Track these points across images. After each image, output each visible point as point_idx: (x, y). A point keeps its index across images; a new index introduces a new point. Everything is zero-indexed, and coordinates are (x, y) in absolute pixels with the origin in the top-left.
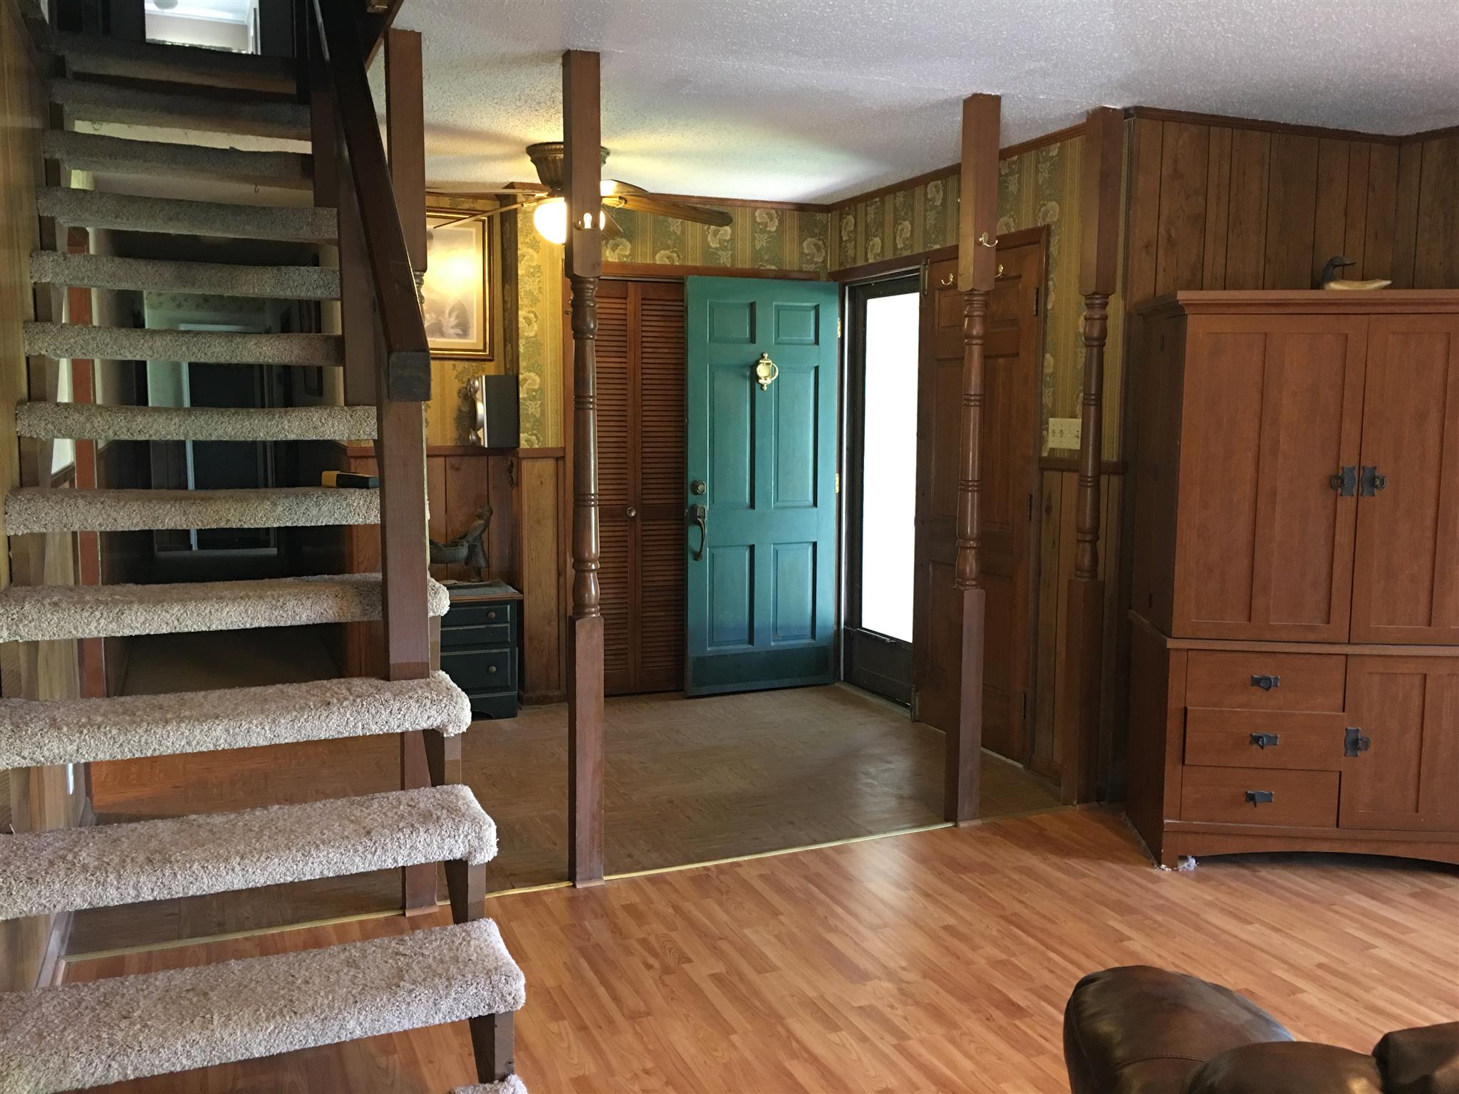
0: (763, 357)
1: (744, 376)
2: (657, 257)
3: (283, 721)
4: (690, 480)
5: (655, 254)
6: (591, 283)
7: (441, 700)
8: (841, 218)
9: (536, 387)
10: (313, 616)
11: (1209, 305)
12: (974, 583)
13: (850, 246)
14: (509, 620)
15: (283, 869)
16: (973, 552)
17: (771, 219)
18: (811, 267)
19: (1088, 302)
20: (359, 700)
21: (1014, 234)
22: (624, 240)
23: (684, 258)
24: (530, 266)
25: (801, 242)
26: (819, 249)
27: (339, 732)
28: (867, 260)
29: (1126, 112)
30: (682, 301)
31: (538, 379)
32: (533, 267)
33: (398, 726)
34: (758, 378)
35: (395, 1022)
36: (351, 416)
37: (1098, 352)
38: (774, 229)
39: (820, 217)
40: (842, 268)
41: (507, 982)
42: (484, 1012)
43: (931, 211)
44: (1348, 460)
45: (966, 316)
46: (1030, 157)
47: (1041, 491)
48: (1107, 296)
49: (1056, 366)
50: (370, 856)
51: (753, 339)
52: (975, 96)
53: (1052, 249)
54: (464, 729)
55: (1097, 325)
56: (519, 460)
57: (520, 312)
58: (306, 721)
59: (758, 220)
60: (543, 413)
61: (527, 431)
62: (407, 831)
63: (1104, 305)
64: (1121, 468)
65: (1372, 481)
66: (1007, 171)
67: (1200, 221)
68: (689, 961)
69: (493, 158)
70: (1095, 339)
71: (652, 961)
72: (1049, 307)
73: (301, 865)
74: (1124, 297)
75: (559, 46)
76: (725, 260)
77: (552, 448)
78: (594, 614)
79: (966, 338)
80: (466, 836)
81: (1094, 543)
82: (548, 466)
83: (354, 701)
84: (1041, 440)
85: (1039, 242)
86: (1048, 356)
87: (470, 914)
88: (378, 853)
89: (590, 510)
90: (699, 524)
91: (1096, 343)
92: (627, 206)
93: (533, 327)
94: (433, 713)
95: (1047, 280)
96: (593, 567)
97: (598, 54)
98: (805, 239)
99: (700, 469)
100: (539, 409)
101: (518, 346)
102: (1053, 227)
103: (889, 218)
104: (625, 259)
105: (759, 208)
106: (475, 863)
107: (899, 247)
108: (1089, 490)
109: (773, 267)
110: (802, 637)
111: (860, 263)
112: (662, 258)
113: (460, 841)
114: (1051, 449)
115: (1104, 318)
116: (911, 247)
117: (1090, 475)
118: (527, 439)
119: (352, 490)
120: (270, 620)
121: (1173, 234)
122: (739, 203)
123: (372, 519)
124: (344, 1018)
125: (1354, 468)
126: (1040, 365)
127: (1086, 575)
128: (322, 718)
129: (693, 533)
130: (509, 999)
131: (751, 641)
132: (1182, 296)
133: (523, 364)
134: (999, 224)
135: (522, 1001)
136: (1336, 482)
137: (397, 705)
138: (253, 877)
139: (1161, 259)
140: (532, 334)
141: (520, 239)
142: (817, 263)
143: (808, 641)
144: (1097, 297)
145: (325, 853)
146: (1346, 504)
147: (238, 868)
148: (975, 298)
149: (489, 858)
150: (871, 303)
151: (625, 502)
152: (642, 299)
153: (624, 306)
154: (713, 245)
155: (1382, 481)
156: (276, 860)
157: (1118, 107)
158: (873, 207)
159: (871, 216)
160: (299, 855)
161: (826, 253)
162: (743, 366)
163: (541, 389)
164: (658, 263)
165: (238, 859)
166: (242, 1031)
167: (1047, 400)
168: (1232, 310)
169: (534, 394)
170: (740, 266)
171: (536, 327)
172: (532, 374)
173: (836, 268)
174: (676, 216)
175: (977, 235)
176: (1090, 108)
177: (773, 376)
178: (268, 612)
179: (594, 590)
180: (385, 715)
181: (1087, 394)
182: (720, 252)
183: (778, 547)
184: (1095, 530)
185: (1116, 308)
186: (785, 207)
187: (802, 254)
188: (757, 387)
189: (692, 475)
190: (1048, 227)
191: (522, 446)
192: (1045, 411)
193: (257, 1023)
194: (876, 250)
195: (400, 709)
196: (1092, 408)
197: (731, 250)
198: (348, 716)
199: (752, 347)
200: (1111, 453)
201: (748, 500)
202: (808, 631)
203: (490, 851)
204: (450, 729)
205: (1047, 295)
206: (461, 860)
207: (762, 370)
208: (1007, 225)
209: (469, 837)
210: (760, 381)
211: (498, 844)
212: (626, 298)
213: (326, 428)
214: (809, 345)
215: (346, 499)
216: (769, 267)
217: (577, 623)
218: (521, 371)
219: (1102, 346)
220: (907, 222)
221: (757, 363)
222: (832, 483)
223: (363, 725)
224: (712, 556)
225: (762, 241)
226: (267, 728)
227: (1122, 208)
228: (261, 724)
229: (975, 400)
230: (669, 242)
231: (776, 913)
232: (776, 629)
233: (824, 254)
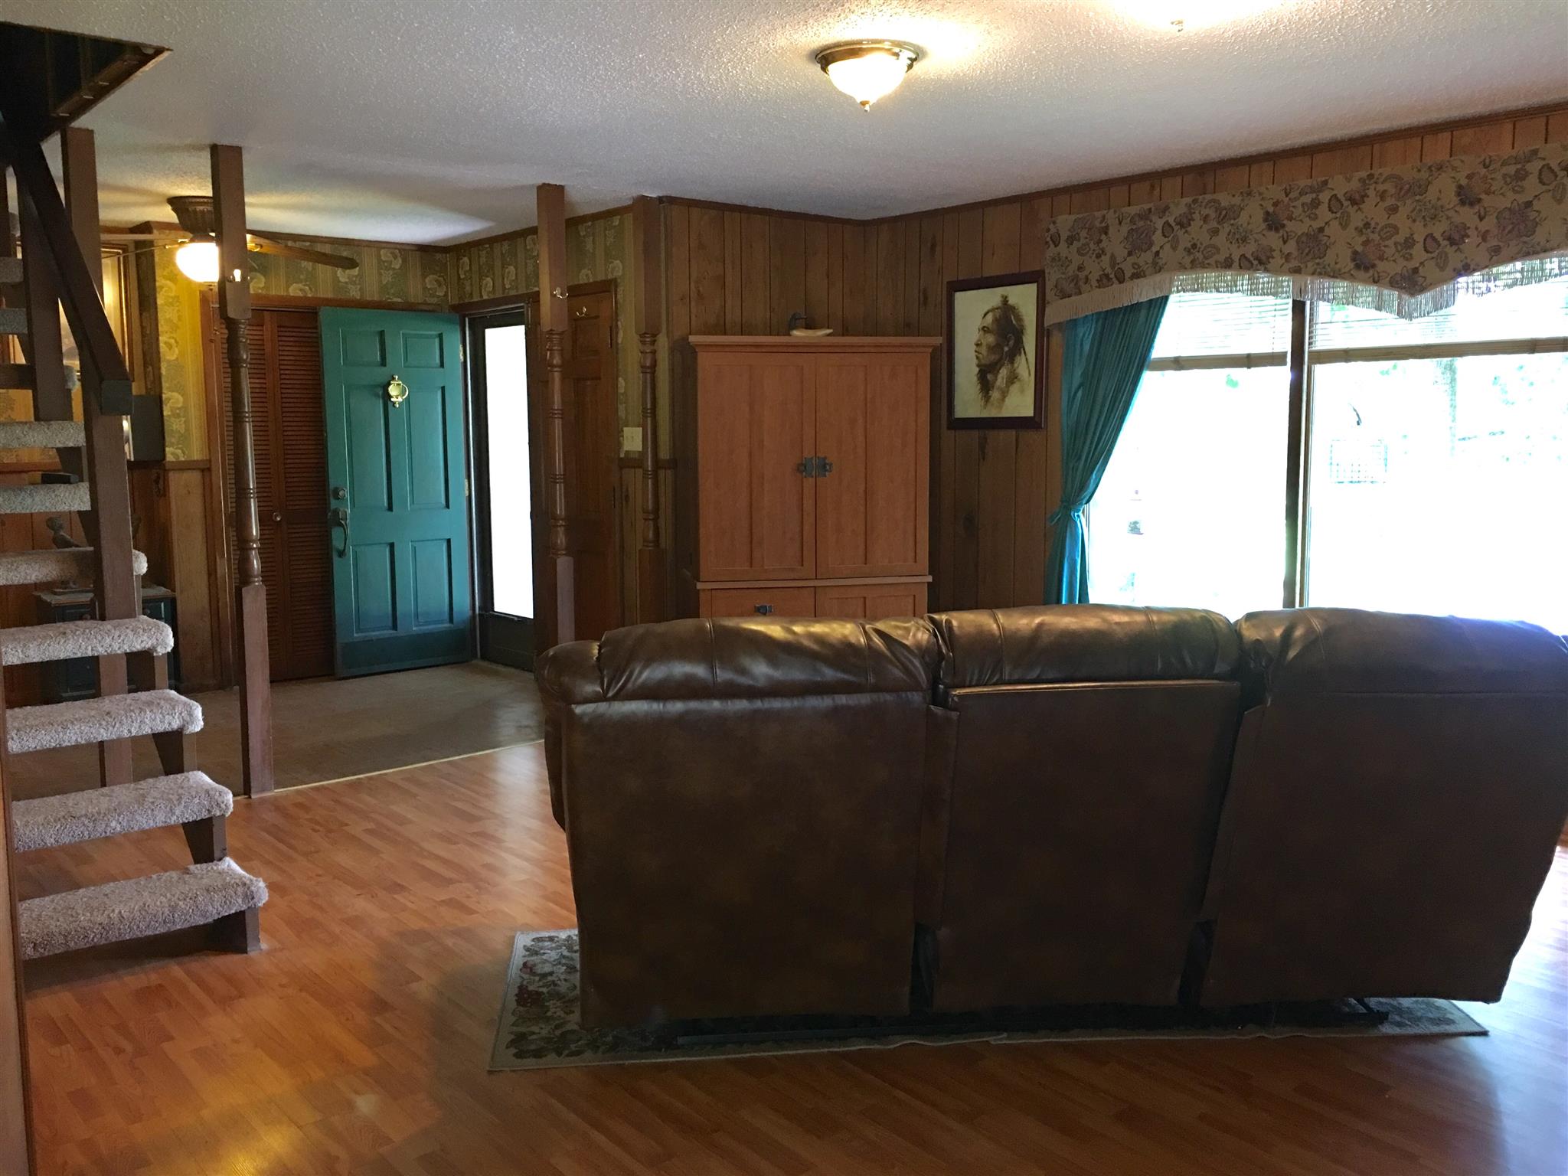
0: (394, 379)
1: (377, 395)
2: (291, 290)
3: (31, 646)
4: (332, 487)
5: (288, 287)
6: (243, 324)
7: (150, 630)
8: (458, 259)
9: (180, 405)
10: (41, 576)
11: (711, 346)
12: (564, 552)
13: (467, 283)
14: (163, 616)
15: (48, 738)
16: (563, 528)
17: (395, 257)
18: (434, 300)
19: (642, 339)
20: (87, 631)
21: (591, 284)
22: (258, 274)
23: (316, 290)
24: (169, 296)
25: (424, 276)
26: (440, 285)
27: (74, 653)
28: (481, 296)
29: (660, 199)
30: (316, 328)
31: (181, 399)
32: (172, 297)
33: (119, 649)
34: (390, 397)
35: (144, 822)
36: (48, 429)
37: (651, 377)
38: (398, 267)
39: (438, 256)
40: (462, 302)
41: (220, 795)
42: (205, 815)
43: (530, 259)
44: (808, 453)
45: (548, 350)
46: (601, 223)
47: (621, 485)
48: (654, 335)
49: (626, 388)
50: (111, 728)
51: (383, 363)
52: (544, 184)
53: (619, 297)
54: (169, 649)
55: (649, 356)
56: (166, 471)
57: (160, 338)
58: (49, 645)
59: (383, 258)
60: (187, 430)
61: (172, 445)
62: (137, 712)
63: (653, 342)
64: (673, 464)
65: (824, 466)
66: (585, 233)
67: (721, 281)
68: (347, 825)
69: (135, 204)
70: (648, 367)
71: (318, 828)
72: (620, 341)
73: (61, 734)
74: (668, 337)
75: (209, 141)
76: (354, 293)
77: (198, 461)
78: (257, 582)
79: (549, 366)
80: (181, 714)
81: (656, 519)
82: (194, 477)
83: (84, 631)
84: (620, 445)
85: (609, 291)
86: (620, 379)
87: (185, 769)
88: (117, 725)
89: (250, 501)
90: (341, 525)
91: (650, 370)
92: (264, 250)
93: (174, 352)
94: (145, 638)
95: (617, 321)
96: (255, 546)
97: (240, 148)
98: (427, 276)
99: (339, 475)
100: (183, 426)
101: (160, 368)
102: (619, 280)
103: (498, 263)
104: (260, 291)
105: (384, 248)
106: (188, 732)
107: (507, 287)
108: (650, 481)
109: (399, 300)
110: (442, 622)
111: (476, 299)
112: (295, 290)
113: (176, 717)
114: (627, 451)
115: (654, 352)
116: (517, 288)
117: (650, 469)
118: (172, 453)
119: (58, 485)
120: (7, 580)
121: (701, 289)
122: (364, 244)
123: (76, 506)
124: (109, 820)
125: (812, 458)
126: (616, 386)
127: (651, 545)
128: (61, 643)
129: (336, 534)
130: (223, 806)
131: (395, 627)
132: (692, 339)
133: (165, 385)
134: (581, 274)
135: (231, 809)
136: (802, 468)
137: (118, 633)
138: (28, 743)
139: (694, 310)
140: (174, 358)
141: (158, 272)
142: (438, 297)
143: (447, 625)
144: (649, 335)
145: (78, 726)
146: (809, 483)
147: (15, 737)
148: (554, 336)
149: (198, 729)
150: (490, 333)
151: (271, 508)
152: (278, 327)
153: (261, 333)
154: (342, 280)
155: (831, 465)
156: (43, 732)
157: (654, 195)
158: (484, 252)
159: (483, 260)
160: (60, 728)
161: (447, 288)
162: (379, 386)
163: (185, 408)
164: (292, 295)
165: (15, 731)
166: (38, 829)
167: (622, 413)
168: (727, 349)
169: (178, 411)
170: (369, 298)
171: (177, 351)
172: (175, 394)
173: (456, 302)
174: (308, 260)
175: (552, 289)
176: (634, 195)
177: (403, 395)
178: (6, 573)
179: (256, 564)
180: (108, 640)
181: (644, 409)
182: (350, 286)
183: (416, 544)
184: (656, 509)
185: (663, 342)
186: (407, 248)
187: (425, 288)
188: (390, 405)
189: (333, 483)
190: (615, 280)
191: (168, 459)
192: (621, 423)
193: (48, 824)
194: (488, 289)
195: (119, 636)
196: (649, 420)
197: (359, 284)
198: (81, 641)
199: (384, 369)
200: (665, 454)
201: (386, 504)
202: (446, 616)
203: (198, 725)
204: (159, 649)
205: (617, 333)
206: (177, 731)
207: (393, 390)
208: (585, 276)
209: (183, 715)
210: (392, 399)
211: (204, 720)
212: (262, 326)
213: (28, 438)
214: (436, 368)
215: (54, 491)
216: (395, 300)
217: (243, 590)
218: (164, 391)
219: (653, 373)
220: (512, 267)
221: (389, 384)
222: (463, 488)
223: (92, 648)
224: (355, 553)
225: (387, 278)
226: (19, 651)
227: (663, 268)
228: (15, 648)
229: (559, 414)
230: (302, 277)
231: (415, 796)
232: (417, 615)
233: (445, 290)
